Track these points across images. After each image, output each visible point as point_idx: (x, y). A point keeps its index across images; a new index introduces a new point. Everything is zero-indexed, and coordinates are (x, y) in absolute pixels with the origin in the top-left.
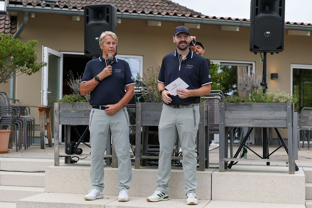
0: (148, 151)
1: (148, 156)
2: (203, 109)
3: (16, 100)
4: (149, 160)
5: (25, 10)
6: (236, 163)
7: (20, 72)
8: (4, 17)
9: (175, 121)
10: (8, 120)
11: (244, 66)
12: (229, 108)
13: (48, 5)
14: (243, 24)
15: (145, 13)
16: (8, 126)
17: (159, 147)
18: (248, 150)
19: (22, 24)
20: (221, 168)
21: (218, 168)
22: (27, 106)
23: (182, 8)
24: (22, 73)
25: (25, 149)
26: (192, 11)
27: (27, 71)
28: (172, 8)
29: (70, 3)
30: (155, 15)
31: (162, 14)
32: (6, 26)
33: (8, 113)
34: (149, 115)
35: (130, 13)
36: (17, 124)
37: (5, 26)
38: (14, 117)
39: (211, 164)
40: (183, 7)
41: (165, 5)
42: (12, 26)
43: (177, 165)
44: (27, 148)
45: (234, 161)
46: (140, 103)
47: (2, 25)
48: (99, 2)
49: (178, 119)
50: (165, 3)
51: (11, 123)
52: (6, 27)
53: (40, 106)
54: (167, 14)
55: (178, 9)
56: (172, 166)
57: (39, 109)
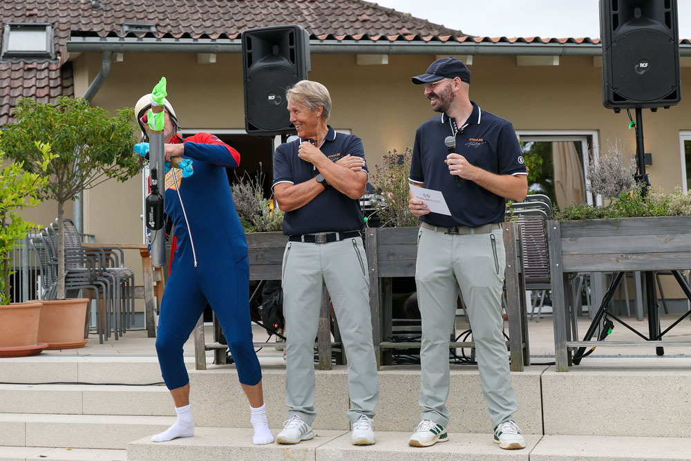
0: (394, 332)
1: (393, 342)
2: (513, 236)
3: (85, 235)
4: (395, 351)
5: (103, 47)
6: (591, 351)
7: (105, 176)
8: (47, 63)
9: (452, 263)
10: (78, 277)
11: (567, 142)
12: (569, 232)
13: (131, 35)
14: (568, 50)
15: (353, 39)
16: (79, 290)
17: (420, 323)
18: (615, 323)
19: (97, 77)
20: (560, 363)
21: (554, 364)
22: (116, 246)
23: (419, 24)
24: (108, 177)
25: (117, 339)
26: (441, 28)
27: (119, 172)
28: (398, 25)
29: (180, 27)
30: (375, 41)
31: (389, 37)
32: (52, 83)
33: (78, 262)
34: (394, 254)
35: (322, 40)
36: (98, 286)
37: (49, 83)
38: (94, 271)
39: (535, 356)
40: (421, 21)
41: (381, 19)
42: (64, 81)
43: (457, 360)
44: (121, 336)
45: (585, 348)
46: (374, 230)
47: (43, 81)
48: (239, 20)
49: (458, 259)
50: (380, 15)
51: (88, 283)
52: (51, 85)
53: (143, 247)
54: (400, 38)
55: (409, 25)
56: (450, 363)
57: (141, 253)
